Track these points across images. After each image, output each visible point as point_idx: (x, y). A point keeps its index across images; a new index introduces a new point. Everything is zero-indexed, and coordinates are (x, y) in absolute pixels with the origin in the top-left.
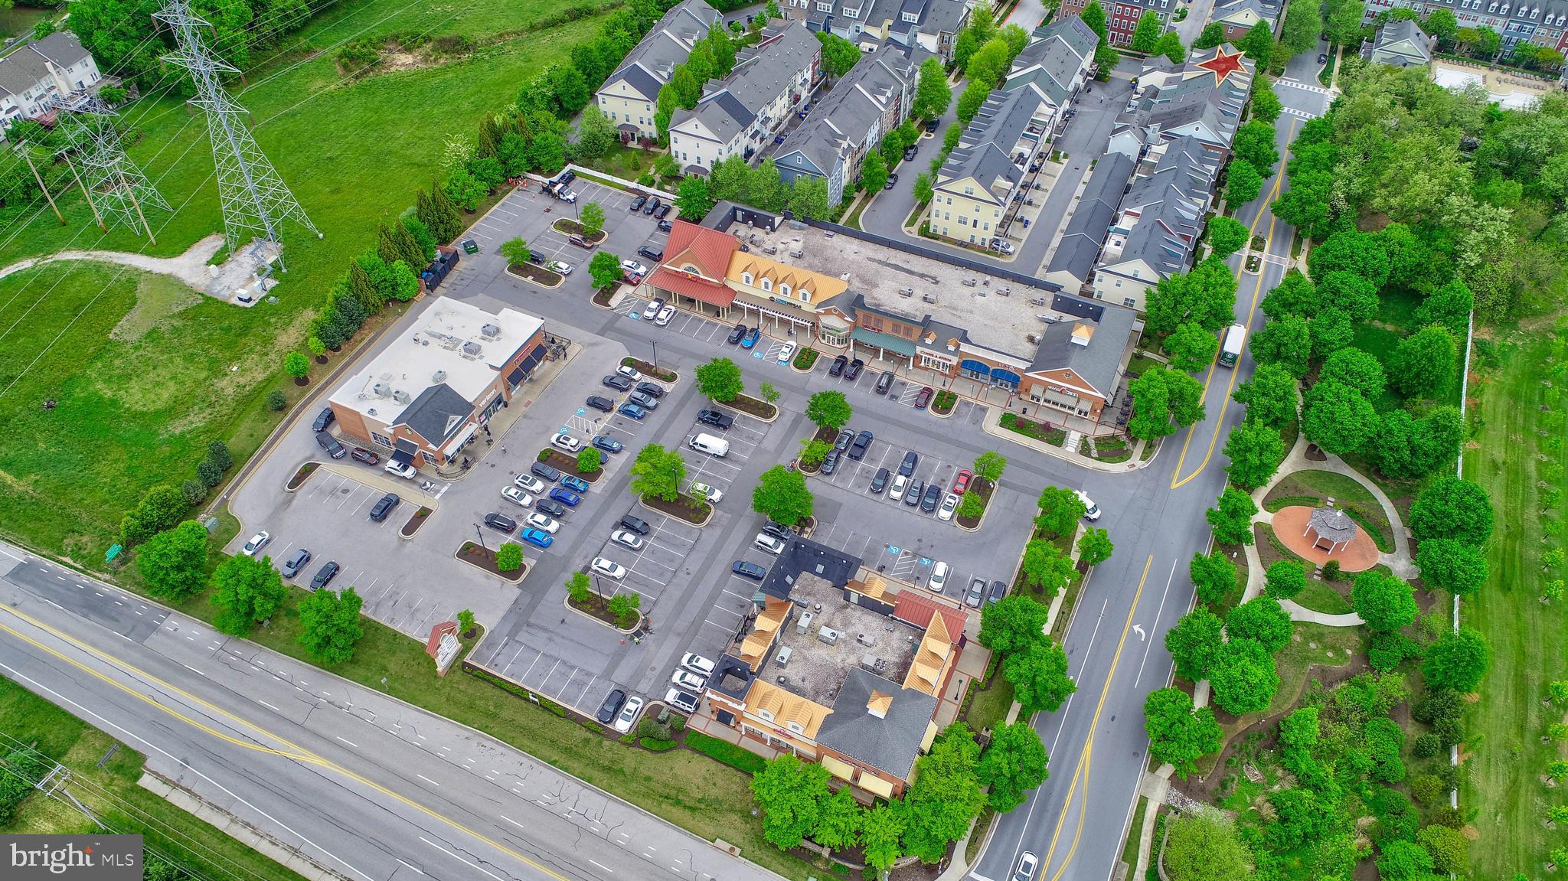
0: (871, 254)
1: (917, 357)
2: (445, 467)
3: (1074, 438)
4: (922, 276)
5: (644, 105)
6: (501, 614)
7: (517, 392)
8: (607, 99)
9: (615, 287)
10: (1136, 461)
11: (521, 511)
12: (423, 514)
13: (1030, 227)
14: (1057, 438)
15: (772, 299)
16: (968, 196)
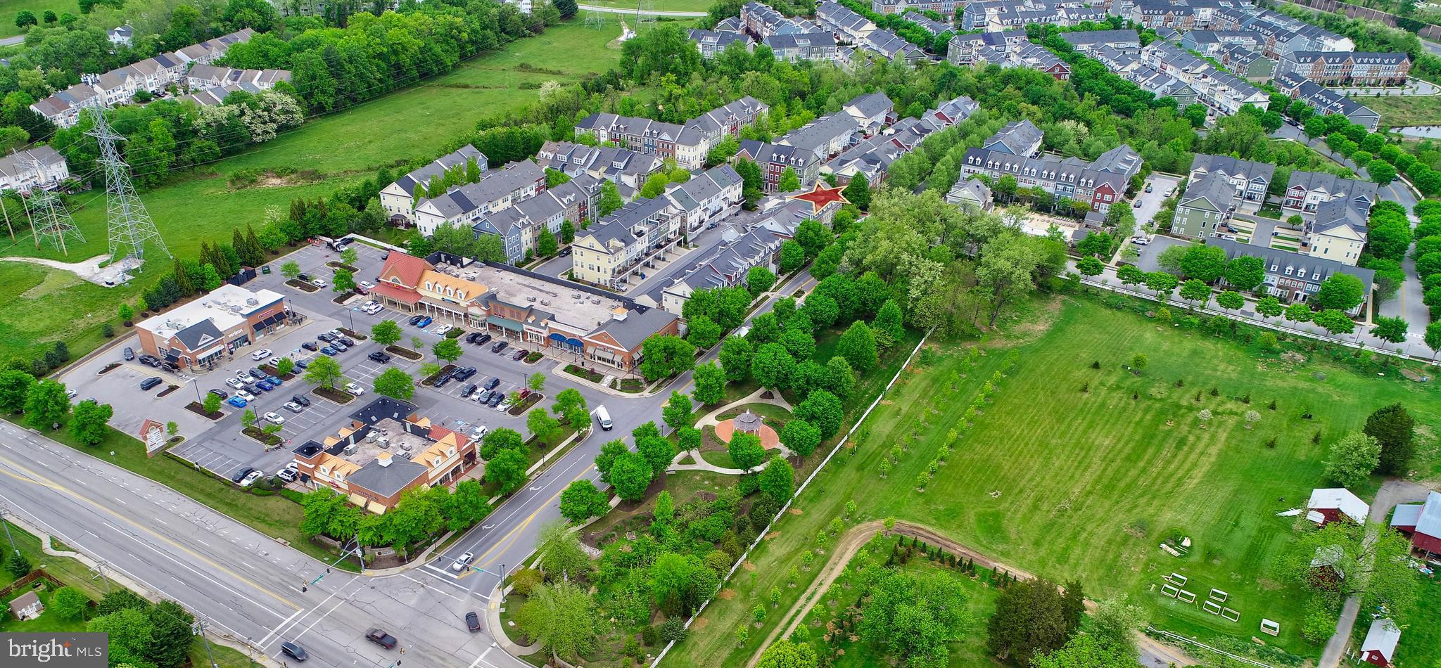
0: (520, 281)
1: (524, 333)
2: (197, 367)
3: (608, 379)
4: (548, 293)
5: (408, 200)
6: (198, 433)
7: (260, 337)
8: (386, 196)
9: (349, 295)
10: (646, 393)
11: (234, 391)
12: (172, 388)
13: (645, 280)
14: (596, 377)
15: (443, 299)
16: (591, 249)
